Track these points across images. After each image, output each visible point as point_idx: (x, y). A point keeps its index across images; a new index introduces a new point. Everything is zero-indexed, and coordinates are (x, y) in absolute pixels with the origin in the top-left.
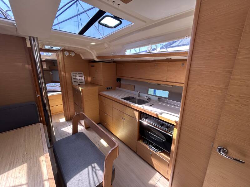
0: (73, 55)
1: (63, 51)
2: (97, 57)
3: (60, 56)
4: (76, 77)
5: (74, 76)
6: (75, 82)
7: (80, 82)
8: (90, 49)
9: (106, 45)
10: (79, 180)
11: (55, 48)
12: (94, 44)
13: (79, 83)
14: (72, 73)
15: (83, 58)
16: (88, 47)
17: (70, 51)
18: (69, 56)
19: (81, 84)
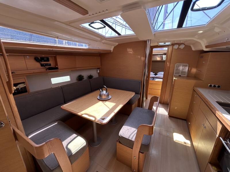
0: (182, 47)
1: (173, 45)
2: (206, 46)
3: (170, 50)
4: (179, 69)
5: (177, 67)
6: (176, 73)
7: (182, 73)
8: (198, 38)
9: (217, 30)
10: (128, 129)
11: (167, 44)
12: (201, 32)
13: (180, 75)
14: (177, 64)
15: (193, 49)
16: (196, 36)
17: (179, 44)
18: (178, 48)
19: (181, 75)
